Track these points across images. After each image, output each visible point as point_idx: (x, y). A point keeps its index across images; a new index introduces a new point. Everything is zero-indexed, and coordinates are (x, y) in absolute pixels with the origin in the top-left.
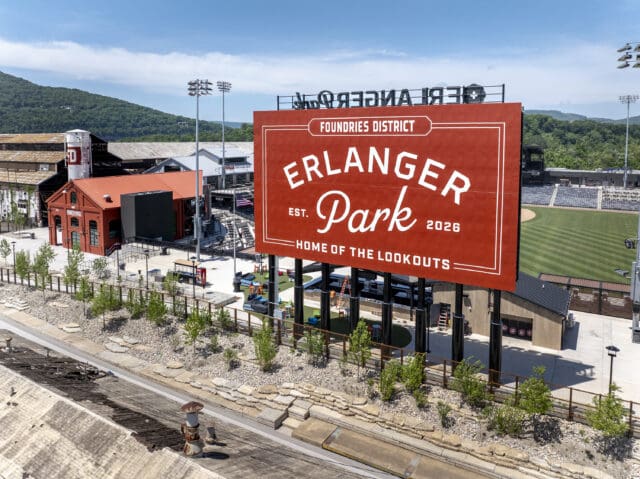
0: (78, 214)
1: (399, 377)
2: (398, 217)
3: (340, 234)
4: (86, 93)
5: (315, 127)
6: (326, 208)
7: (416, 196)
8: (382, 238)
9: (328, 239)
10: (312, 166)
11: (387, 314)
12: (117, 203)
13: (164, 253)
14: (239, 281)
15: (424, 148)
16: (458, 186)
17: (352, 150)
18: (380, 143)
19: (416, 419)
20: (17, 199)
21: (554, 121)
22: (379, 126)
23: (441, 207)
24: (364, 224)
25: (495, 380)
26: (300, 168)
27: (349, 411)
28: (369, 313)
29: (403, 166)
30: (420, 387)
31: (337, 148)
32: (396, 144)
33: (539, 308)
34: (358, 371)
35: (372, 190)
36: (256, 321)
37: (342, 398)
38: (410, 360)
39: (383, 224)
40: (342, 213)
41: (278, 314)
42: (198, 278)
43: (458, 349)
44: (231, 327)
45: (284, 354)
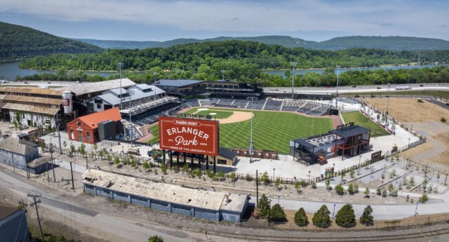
0: (82, 130)
1: (195, 173)
2: (194, 142)
3: (181, 145)
4: (7, 24)
5: (175, 122)
6: (178, 140)
7: (198, 138)
8: (191, 146)
9: (178, 146)
10: (174, 130)
11: (192, 161)
12: (96, 126)
13: (119, 144)
14: (150, 153)
15: (199, 129)
16: (206, 136)
17: (184, 128)
18: (190, 127)
19: (199, 180)
20: (44, 120)
21: (284, 48)
22: (190, 123)
23: (203, 141)
24: (187, 143)
25: (215, 172)
26: (171, 131)
27: (185, 180)
28: (188, 161)
29: (195, 132)
30: (200, 175)
31: (180, 127)
32: (193, 128)
33: (228, 158)
34: (186, 173)
35: (189, 137)
36: (160, 164)
37: (183, 178)
38: (197, 170)
39: (191, 144)
40: (181, 141)
41: (166, 162)
42: (137, 153)
43: (207, 167)
44: (153, 166)
45: (168, 171)
